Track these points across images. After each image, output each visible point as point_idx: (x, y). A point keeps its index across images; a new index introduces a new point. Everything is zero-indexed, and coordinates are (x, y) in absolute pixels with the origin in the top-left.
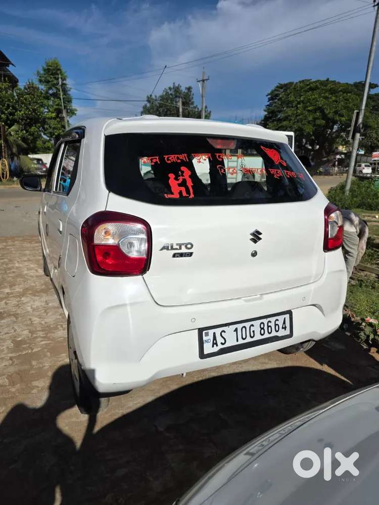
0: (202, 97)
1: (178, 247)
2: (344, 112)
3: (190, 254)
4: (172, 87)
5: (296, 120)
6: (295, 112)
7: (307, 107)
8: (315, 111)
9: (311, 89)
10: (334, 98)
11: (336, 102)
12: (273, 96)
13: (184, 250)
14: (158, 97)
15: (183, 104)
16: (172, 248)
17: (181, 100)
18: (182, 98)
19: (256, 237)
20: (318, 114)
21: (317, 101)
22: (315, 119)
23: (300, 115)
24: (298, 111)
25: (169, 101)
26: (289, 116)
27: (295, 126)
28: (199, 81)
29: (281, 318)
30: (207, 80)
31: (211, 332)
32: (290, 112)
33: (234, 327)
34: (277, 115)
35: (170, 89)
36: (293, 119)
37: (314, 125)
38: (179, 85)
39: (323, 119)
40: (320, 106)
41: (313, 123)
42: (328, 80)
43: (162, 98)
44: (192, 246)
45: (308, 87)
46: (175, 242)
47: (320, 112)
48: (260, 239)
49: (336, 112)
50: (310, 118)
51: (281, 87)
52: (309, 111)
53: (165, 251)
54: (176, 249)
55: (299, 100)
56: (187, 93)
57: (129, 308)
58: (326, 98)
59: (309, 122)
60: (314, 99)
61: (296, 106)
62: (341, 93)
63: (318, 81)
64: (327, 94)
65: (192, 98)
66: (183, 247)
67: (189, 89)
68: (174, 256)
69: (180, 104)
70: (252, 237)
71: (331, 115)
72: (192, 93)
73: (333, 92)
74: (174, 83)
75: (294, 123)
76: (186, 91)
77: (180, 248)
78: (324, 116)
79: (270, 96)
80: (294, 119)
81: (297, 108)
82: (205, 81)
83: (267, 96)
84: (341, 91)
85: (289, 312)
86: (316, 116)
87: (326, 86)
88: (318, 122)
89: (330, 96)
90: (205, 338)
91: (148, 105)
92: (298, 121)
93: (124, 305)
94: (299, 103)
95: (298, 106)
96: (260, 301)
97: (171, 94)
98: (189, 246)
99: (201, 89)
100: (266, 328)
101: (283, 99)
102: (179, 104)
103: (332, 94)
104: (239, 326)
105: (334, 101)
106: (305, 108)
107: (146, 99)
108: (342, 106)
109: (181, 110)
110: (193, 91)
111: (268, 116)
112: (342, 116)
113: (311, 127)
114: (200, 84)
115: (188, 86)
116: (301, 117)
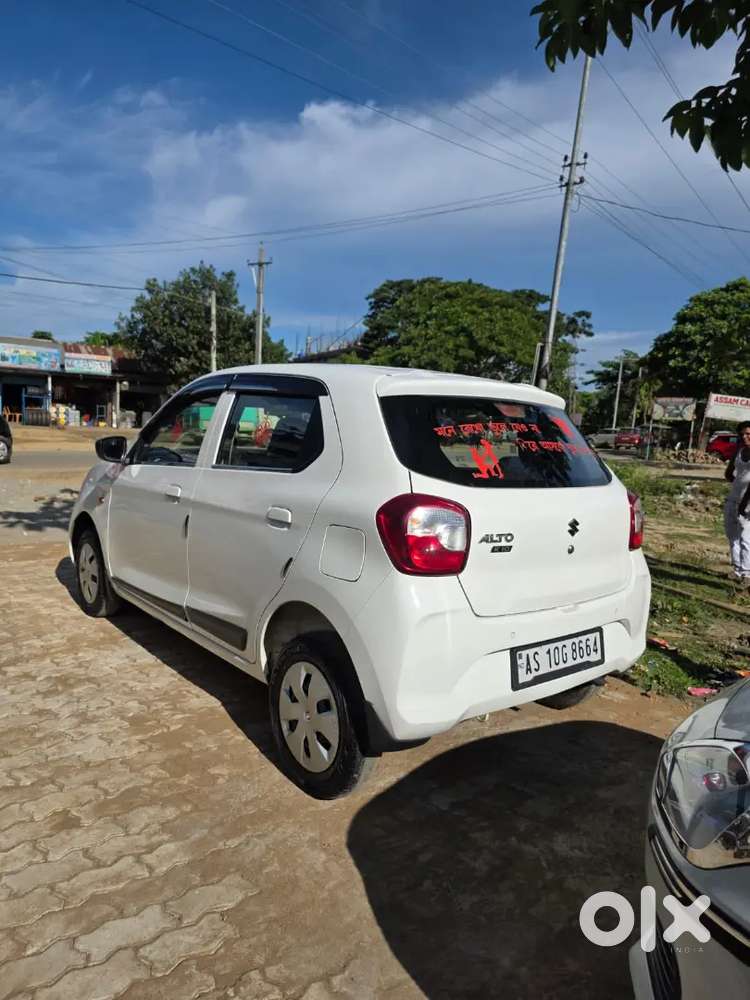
0: (258, 292)
1: (497, 539)
2: (504, 338)
3: (508, 549)
4: (197, 268)
5: (426, 347)
6: (423, 332)
7: (443, 325)
8: (457, 333)
9: (449, 296)
10: (487, 315)
11: (491, 321)
12: (379, 300)
13: (504, 543)
14: (167, 285)
15: (218, 301)
16: (492, 541)
17: (214, 293)
18: (216, 291)
19: (574, 528)
20: (462, 338)
21: (459, 317)
22: (458, 347)
23: (432, 338)
24: (429, 331)
25: (191, 294)
26: (413, 338)
27: (425, 357)
28: (252, 264)
29: (591, 636)
30: (267, 263)
31: (524, 653)
32: (414, 332)
33: (545, 648)
34: (386, 334)
35: (193, 270)
36: (420, 344)
37: (457, 357)
38: (211, 266)
39: (471, 348)
40: (466, 325)
41: (454, 353)
42: (470, 281)
43: (177, 286)
44: (513, 538)
45: (444, 292)
46: (494, 532)
47: (467, 336)
48: (577, 530)
49: (492, 338)
50: (450, 345)
51: (391, 285)
52: (446, 332)
53: (484, 543)
54: (496, 541)
55: (428, 313)
56: (225, 282)
57: (448, 617)
58: (473, 313)
59: (447, 352)
60: (453, 314)
61: (425, 322)
62: (497, 307)
63: (460, 283)
64: (475, 307)
65: (236, 292)
66: (503, 539)
67: (230, 275)
68: (493, 550)
69: (212, 302)
71: (483, 343)
72: (235, 283)
73: (484, 304)
74: (202, 262)
75: (422, 352)
76: (224, 279)
77: (500, 541)
78: (472, 343)
79: (373, 300)
80: (423, 345)
81: (427, 326)
82: (264, 266)
83: (367, 299)
84: (496, 304)
85: (599, 630)
86: (458, 342)
87: (472, 292)
88: (462, 352)
89: (480, 310)
91: (148, 297)
92: (429, 349)
93: (443, 614)
94: (429, 318)
95: (428, 322)
96: (575, 613)
97: (195, 281)
98: (509, 538)
99: (255, 279)
101: (402, 308)
102: (210, 300)
103: (482, 307)
104: (552, 646)
105: (486, 320)
106: (440, 327)
107: (144, 285)
108: (501, 328)
109: (214, 312)
110: (237, 279)
111: (370, 333)
112: (502, 344)
113: (451, 360)
114: (254, 270)
115: (227, 271)
116: (433, 342)
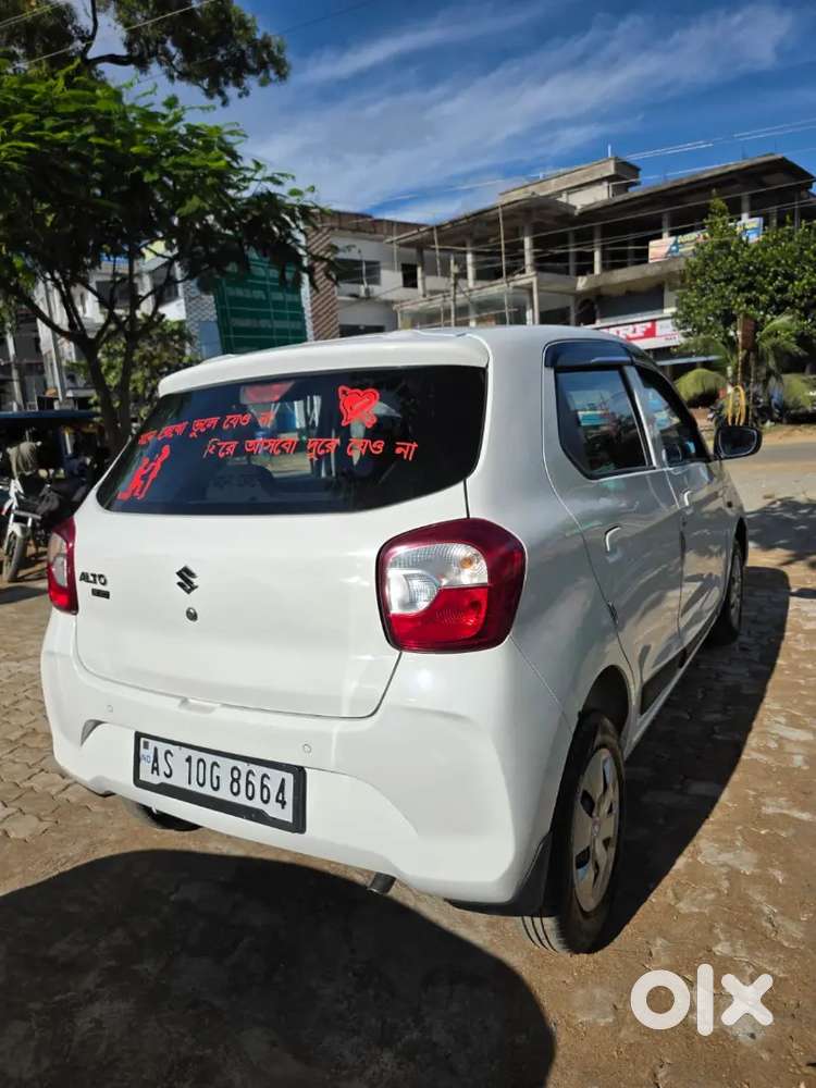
70: (180, 580)
90: (143, 751)
100: (243, 782)
